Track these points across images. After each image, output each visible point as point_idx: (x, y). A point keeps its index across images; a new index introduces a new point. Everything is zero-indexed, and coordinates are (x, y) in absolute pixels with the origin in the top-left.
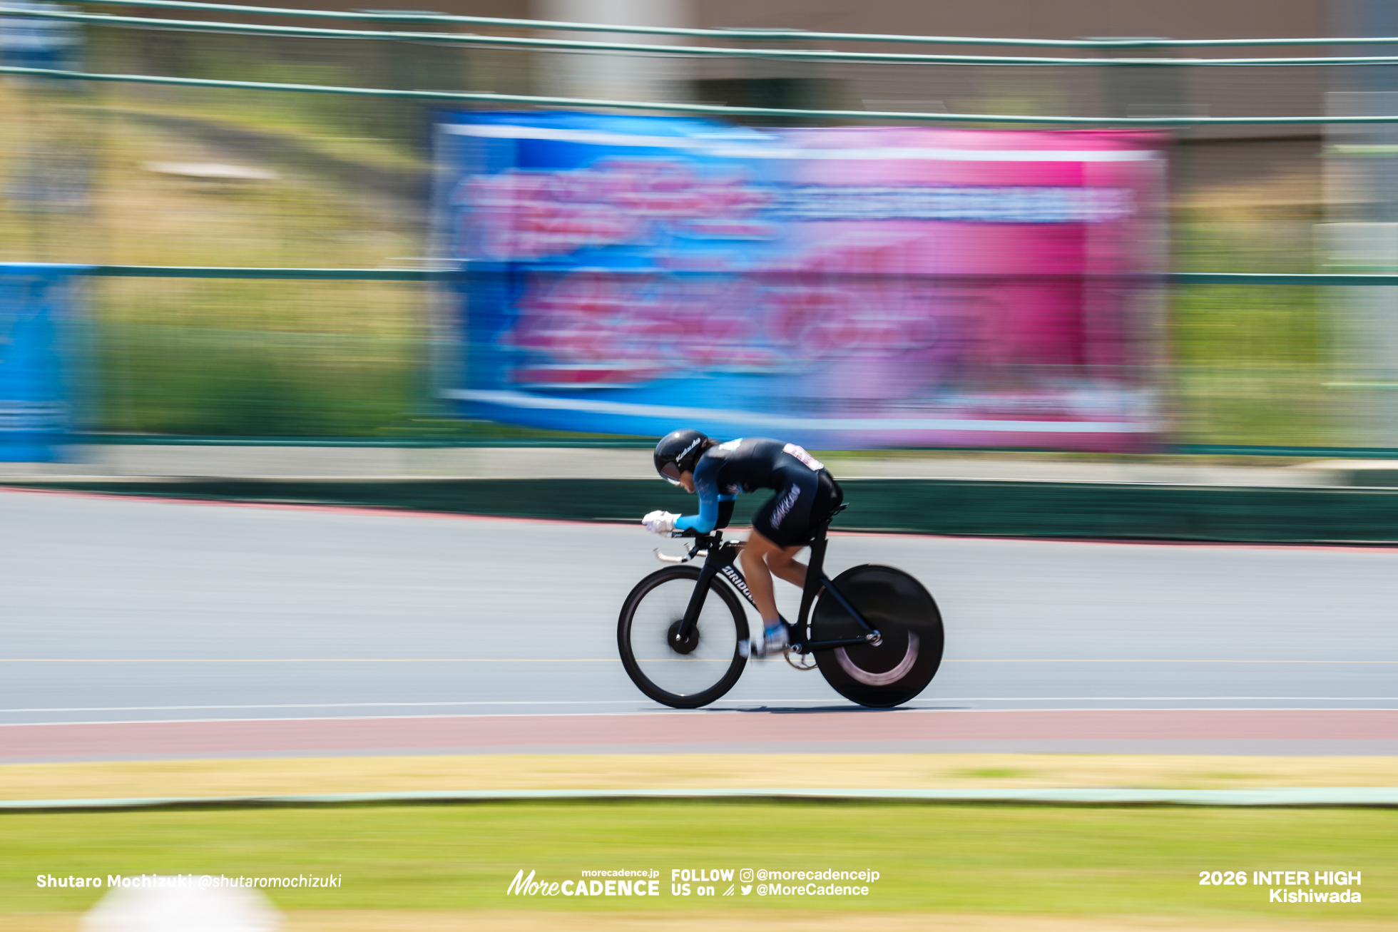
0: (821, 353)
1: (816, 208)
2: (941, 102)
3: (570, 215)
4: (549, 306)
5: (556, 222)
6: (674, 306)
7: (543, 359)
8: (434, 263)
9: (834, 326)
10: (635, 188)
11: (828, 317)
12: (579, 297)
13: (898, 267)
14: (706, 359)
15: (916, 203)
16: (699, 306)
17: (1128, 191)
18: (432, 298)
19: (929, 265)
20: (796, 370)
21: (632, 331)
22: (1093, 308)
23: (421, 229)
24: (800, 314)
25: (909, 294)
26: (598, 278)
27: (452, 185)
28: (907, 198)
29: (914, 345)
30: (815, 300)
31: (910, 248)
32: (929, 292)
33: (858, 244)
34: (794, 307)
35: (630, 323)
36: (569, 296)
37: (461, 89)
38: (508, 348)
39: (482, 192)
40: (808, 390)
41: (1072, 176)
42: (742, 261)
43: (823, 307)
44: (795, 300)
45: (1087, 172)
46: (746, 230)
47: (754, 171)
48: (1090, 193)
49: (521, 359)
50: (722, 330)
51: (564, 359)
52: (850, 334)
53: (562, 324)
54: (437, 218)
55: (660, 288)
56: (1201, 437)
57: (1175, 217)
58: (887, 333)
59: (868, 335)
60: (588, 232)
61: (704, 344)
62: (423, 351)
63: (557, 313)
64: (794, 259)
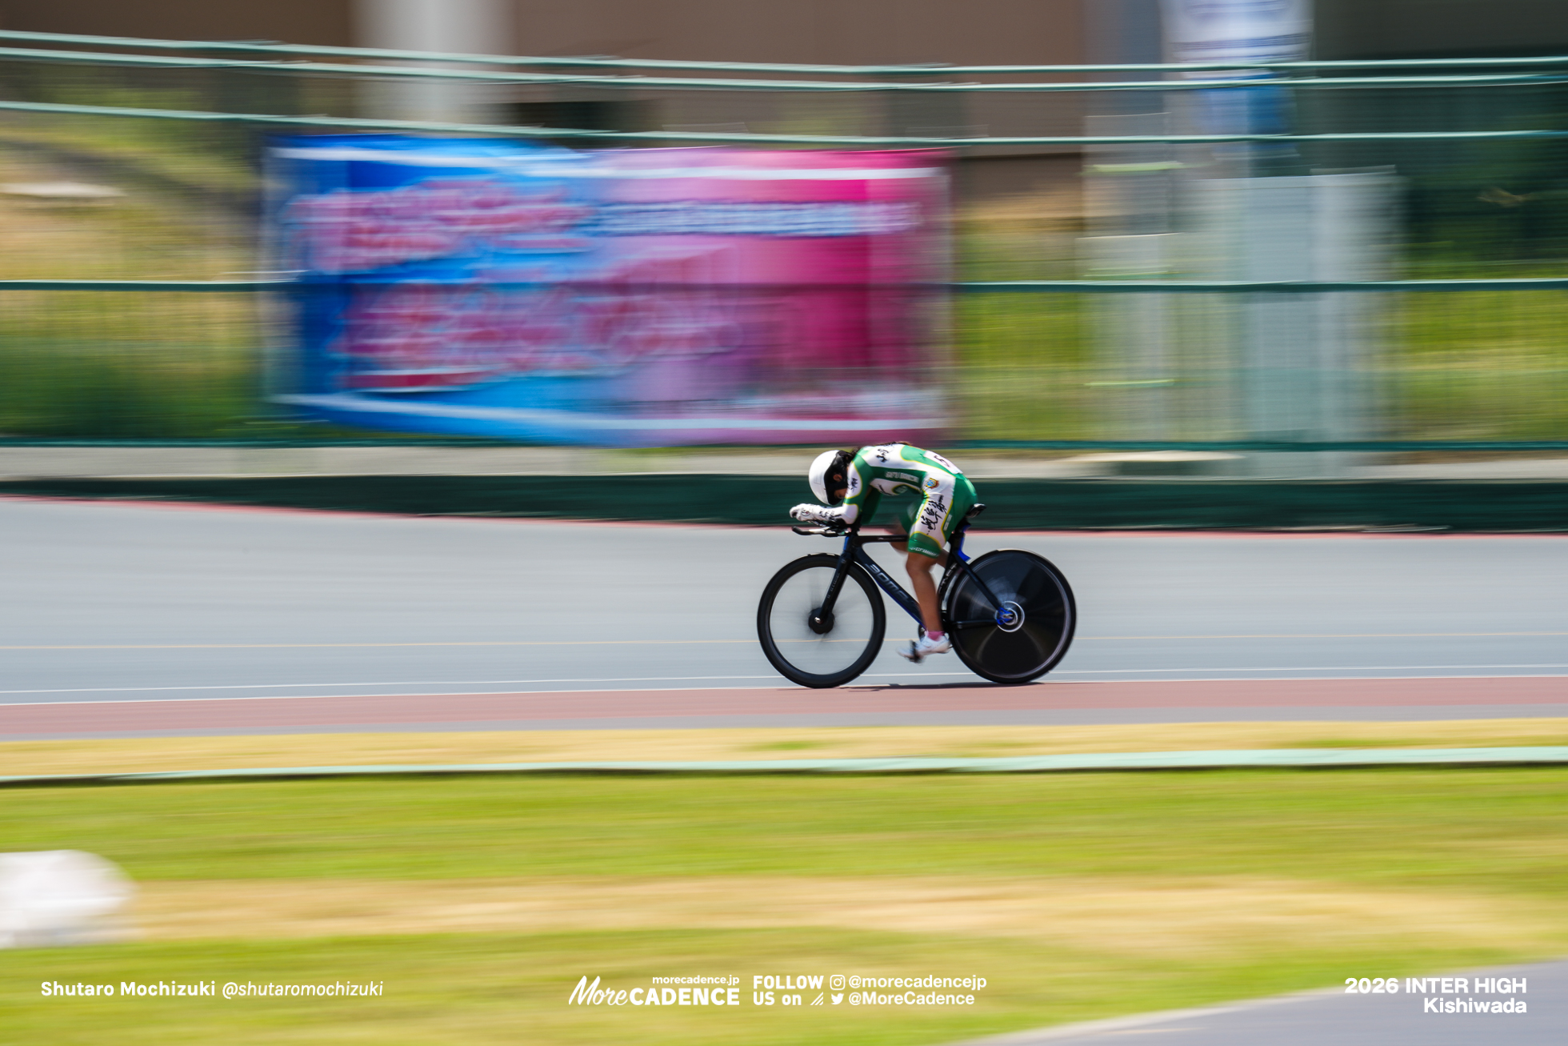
0: (629, 359)
1: (623, 225)
2: (743, 123)
3: (396, 230)
4: (373, 316)
5: (380, 237)
6: (494, 313)
7: (367, 366)
8: (264, 276)
9: (639, 334)
10: (459, 205)
11: (636, 324)
12: (401, 307)
13: (705, 277)
14: (522, 366)
15: (715, 218)
16: (520, 313)
17: (913, 205)
18: (266, 307)
19: (734, 275)
20: (612, 373)
21: (456, 338)
22: (877, 314)
23: (253, 243)
24: (608, 323)
25: (716, 303)
26: (429, 290)
27: (281, 204)
28: (703, 215)
29: (721, 350)
30: (624, 308)
31: (716, 258)
32: (732, 303)
33: (659, 257)
34: (602, 316)
35: (454, 331)
36: (392, 307)
37: (294, 114)
38: (343, 356)
39: (308, 210)
40: (617, 391)
41: (856, 193)
42: (558, 272)
43: (628, 315)
44: (602, 309)
45: (870, 189)
46: (567, 243)
47: (567, 189)
48: (871, 209)
49: (352, 365)
50: (537, 337)
51: (387, 365)
52: (654, 342)
53: (385, 333)
54: (268, 232)
55: (483, 298)
56: (977, 433)
57: (960, 229)
58: (695, 340)
59: (675, 341)
60: (410, 245)
61: (524, 351)
62: (258, 357)
63: (380, 322)
64: (602, 270)
